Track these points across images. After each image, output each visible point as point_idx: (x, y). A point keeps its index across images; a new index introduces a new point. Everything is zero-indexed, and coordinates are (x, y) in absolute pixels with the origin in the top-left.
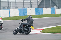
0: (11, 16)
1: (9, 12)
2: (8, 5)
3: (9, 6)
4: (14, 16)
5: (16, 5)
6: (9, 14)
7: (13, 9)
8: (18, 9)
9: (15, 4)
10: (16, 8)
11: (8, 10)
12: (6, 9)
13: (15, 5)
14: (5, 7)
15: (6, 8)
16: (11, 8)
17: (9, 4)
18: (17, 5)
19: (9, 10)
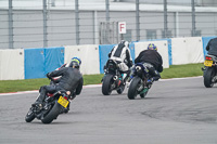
0: (174, 63)
1: (170, 48)
2: (166, 22)
3: (170, 26)
4: (186, 62)
5: (194, 22)
6: (170, 55)
7: (183, 39)
8: (200, 38)
9: (190, 19)
10: (193, 35)
11: (166, 42)
12: (159, 37)
13: (190, 25)
14: (155, 31)
15: (159, 33)
16: (175, 36)
17: (169, 19)
18: (197, 25)
19: (170, 41)
